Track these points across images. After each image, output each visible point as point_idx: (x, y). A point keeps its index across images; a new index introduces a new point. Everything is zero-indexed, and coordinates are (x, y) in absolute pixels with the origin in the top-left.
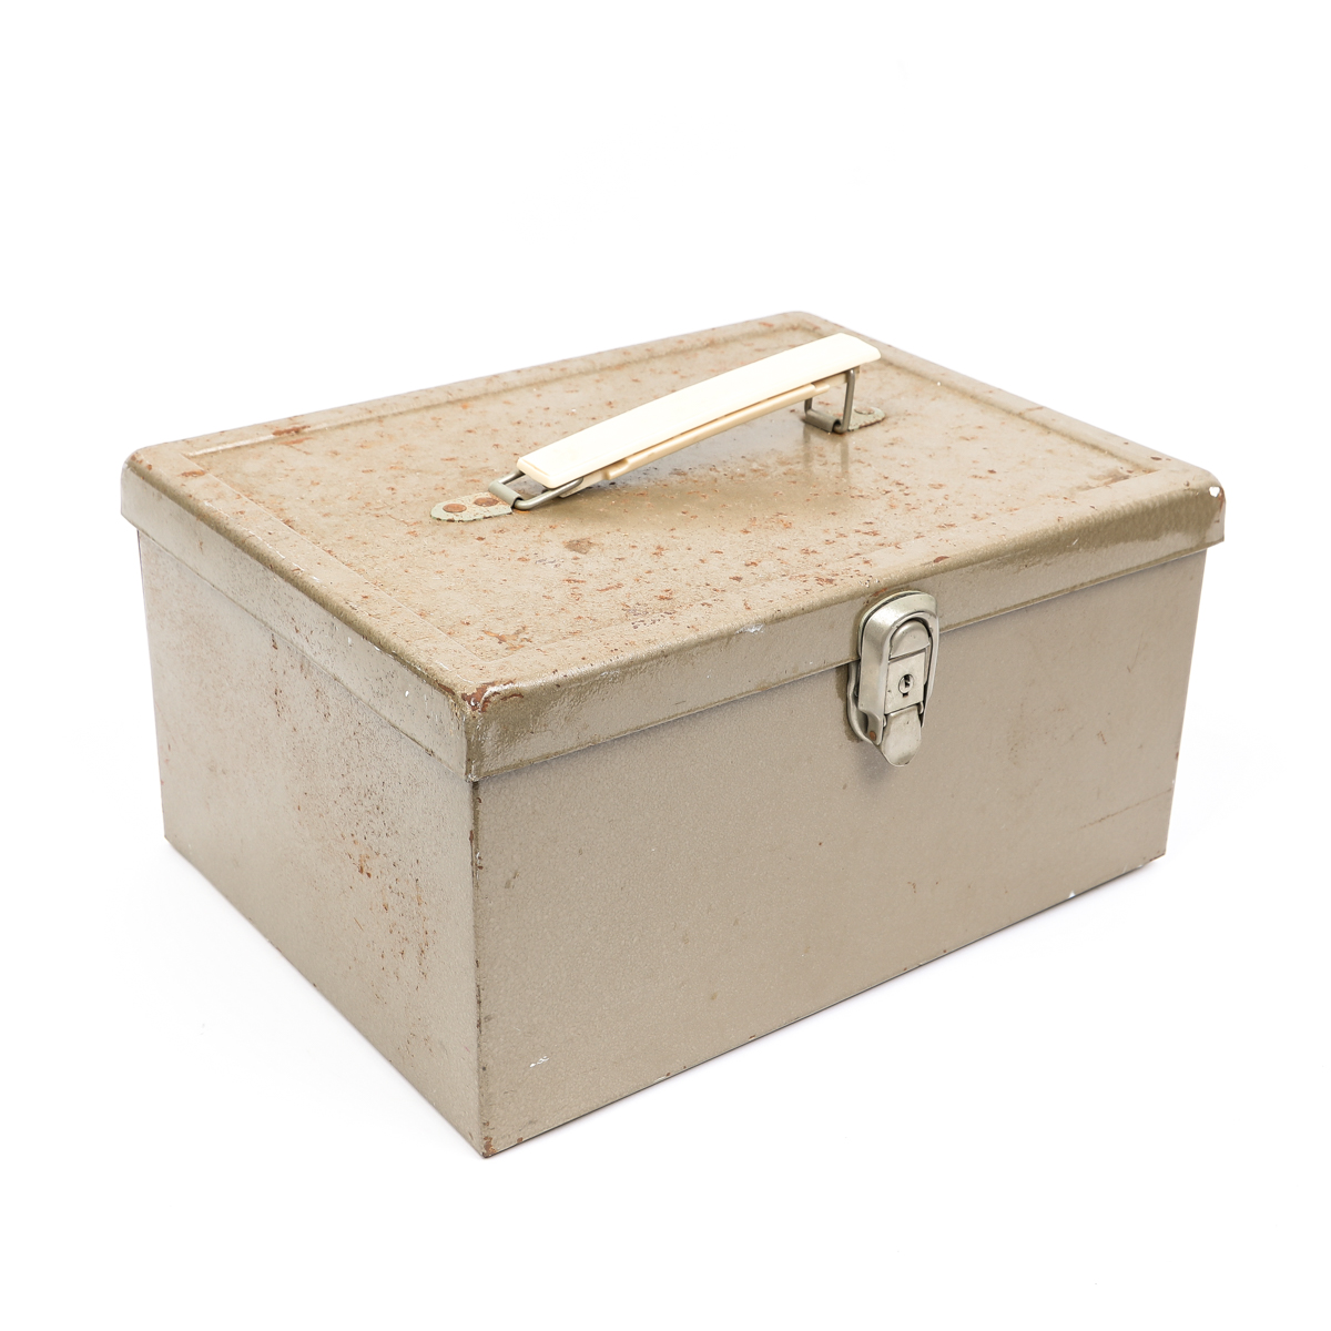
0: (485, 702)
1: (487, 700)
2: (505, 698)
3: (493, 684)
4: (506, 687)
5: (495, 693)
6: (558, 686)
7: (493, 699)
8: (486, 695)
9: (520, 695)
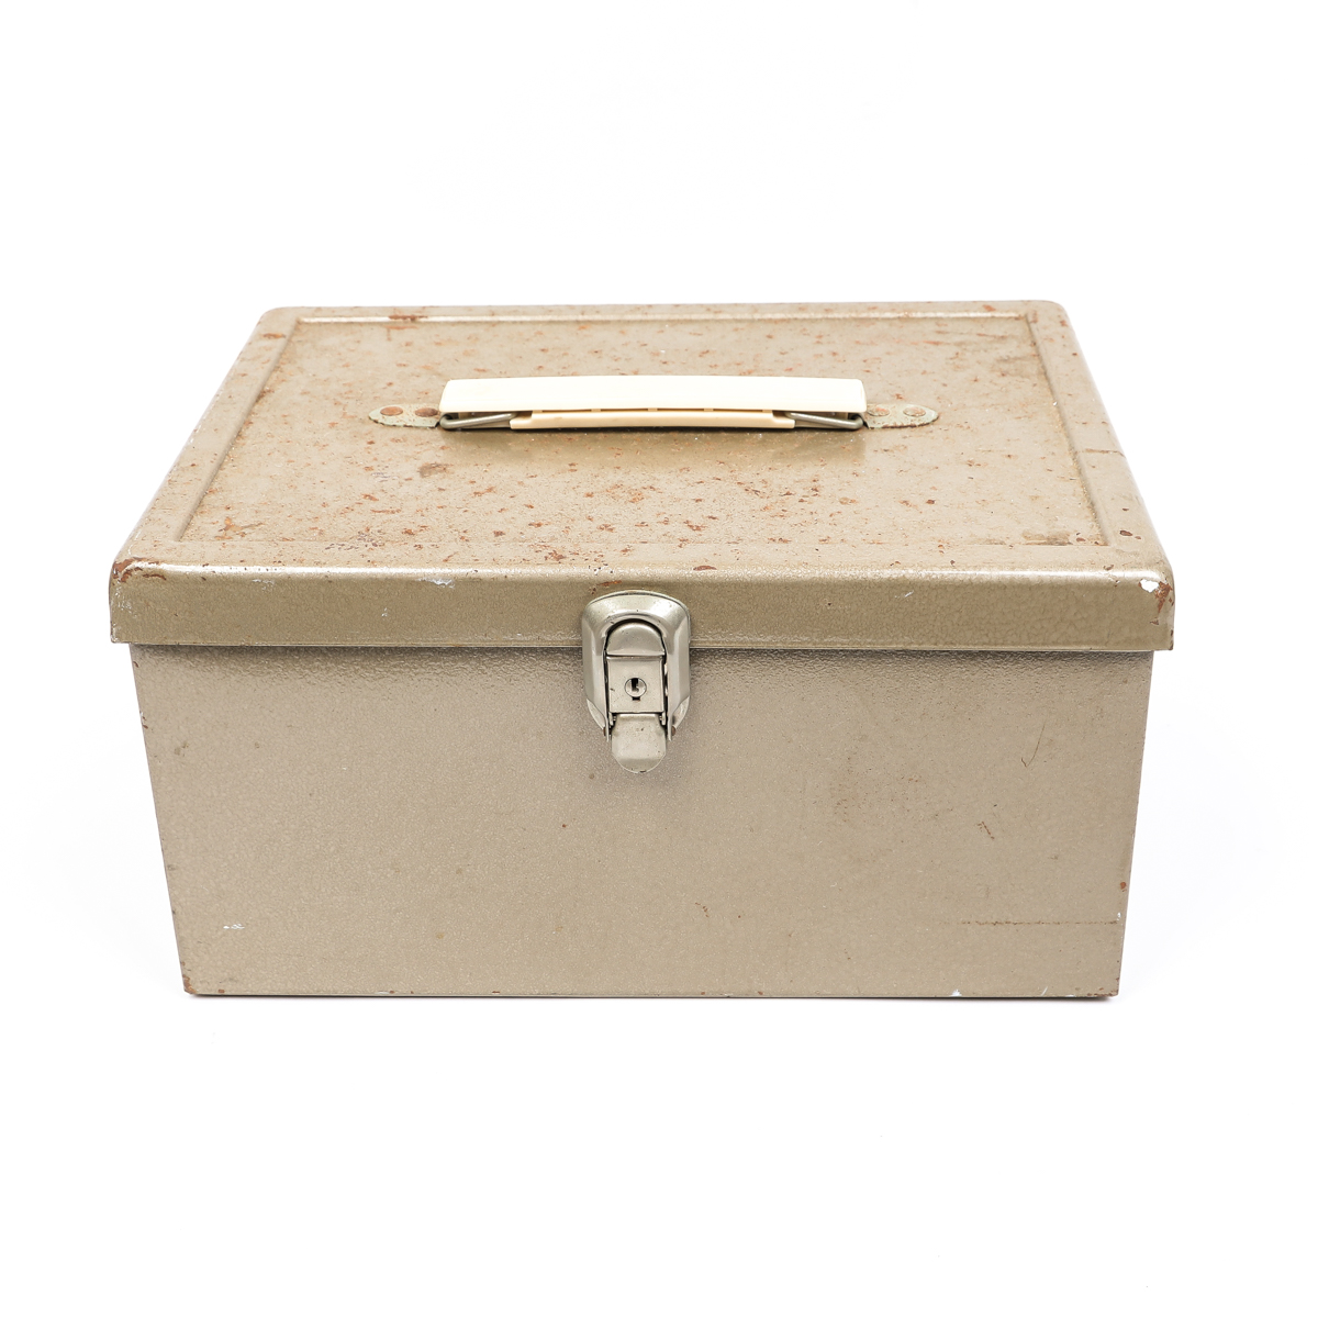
0: (125, 573)
1: (128, 572)
2: (147, 576)
3: (139, 560)
4: (151, 566)
5: (138, 568)
6: (204, 579)
7: (135, 573)
8: (129, 567)
9: (163, 577)
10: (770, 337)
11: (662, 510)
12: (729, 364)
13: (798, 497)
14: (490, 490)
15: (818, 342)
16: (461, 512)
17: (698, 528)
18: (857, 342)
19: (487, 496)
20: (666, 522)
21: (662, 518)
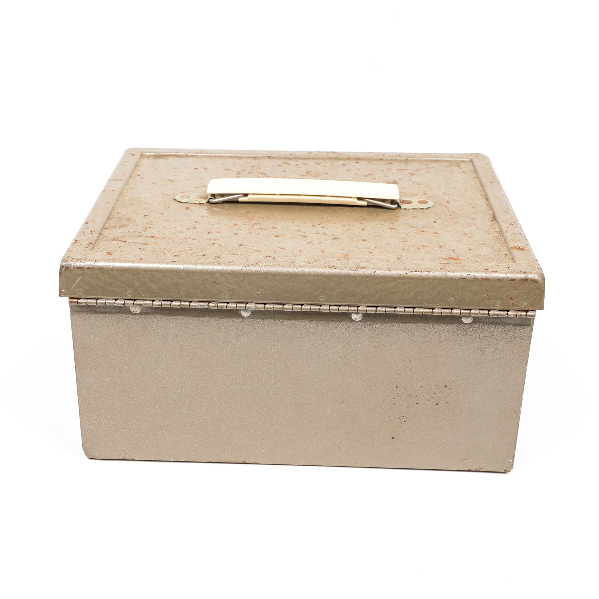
10: (241, 245)
11: (298, 169)
12: (265, 229)
13: (245, 171)
14: (366, 176)
15: (215, 240)
16: (374, 169)
17: (285, 163)
18: (194, 239)
19: (367, 174)
20: (297, 165)
21: (298, 166)
